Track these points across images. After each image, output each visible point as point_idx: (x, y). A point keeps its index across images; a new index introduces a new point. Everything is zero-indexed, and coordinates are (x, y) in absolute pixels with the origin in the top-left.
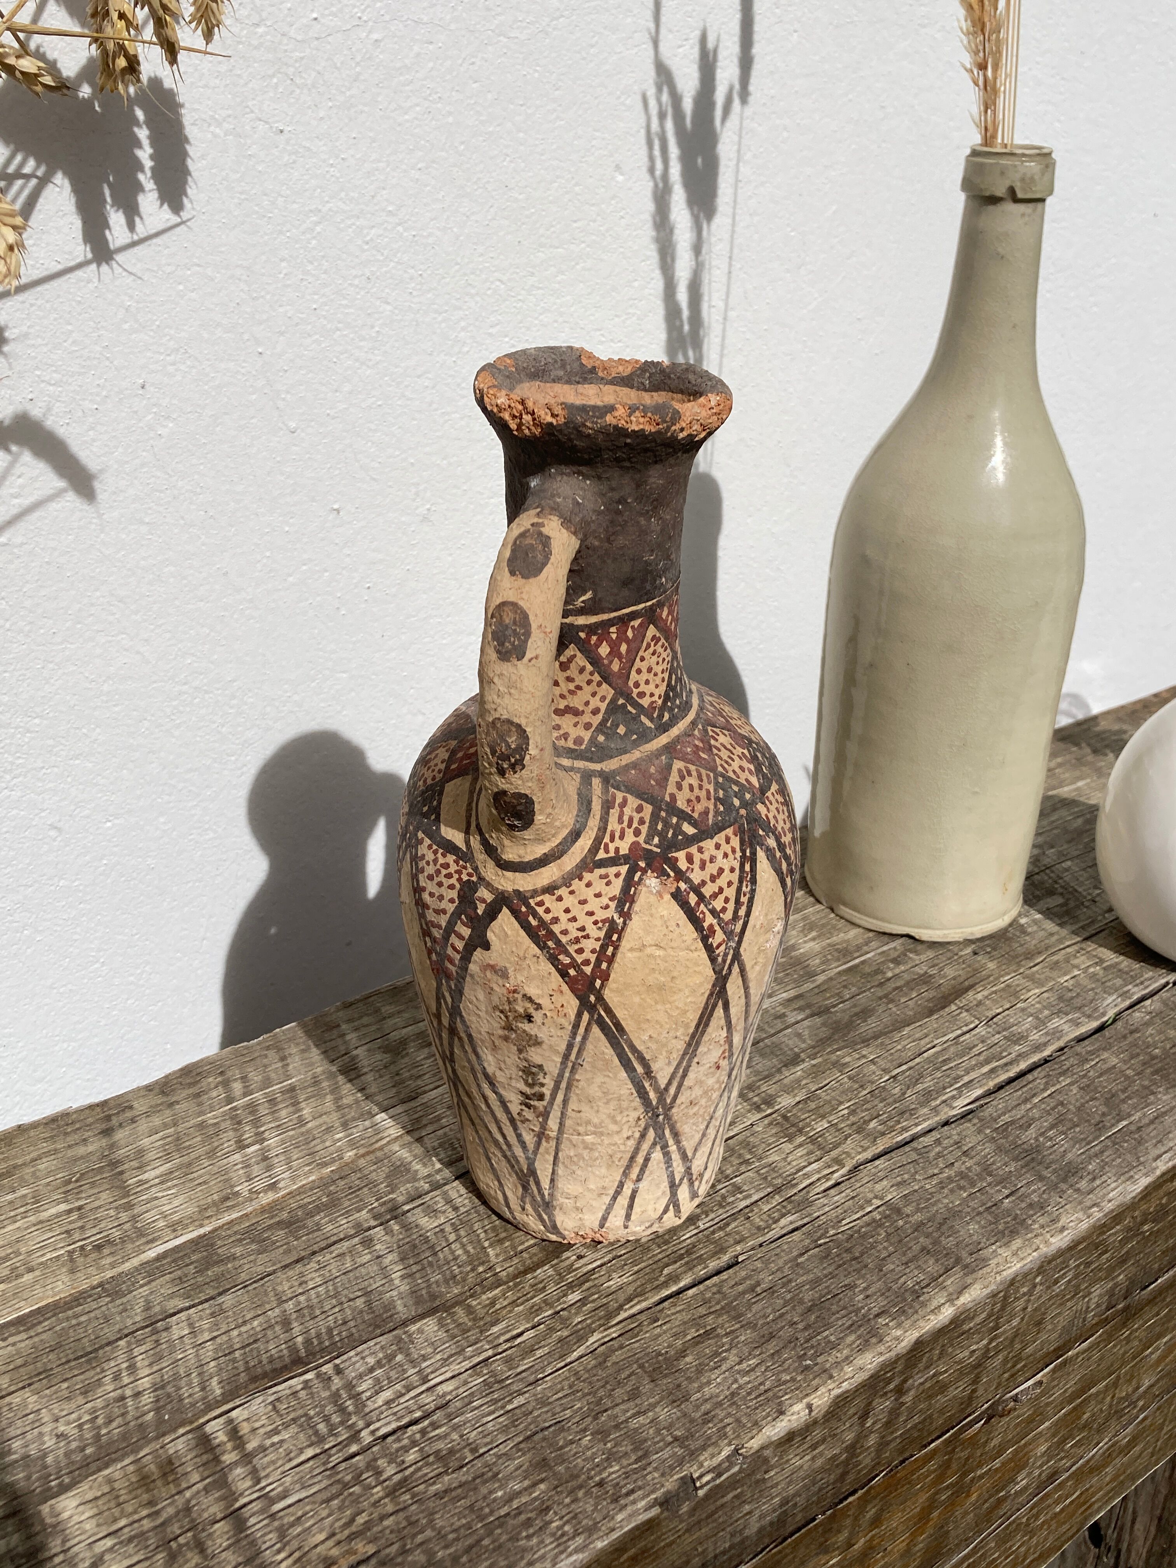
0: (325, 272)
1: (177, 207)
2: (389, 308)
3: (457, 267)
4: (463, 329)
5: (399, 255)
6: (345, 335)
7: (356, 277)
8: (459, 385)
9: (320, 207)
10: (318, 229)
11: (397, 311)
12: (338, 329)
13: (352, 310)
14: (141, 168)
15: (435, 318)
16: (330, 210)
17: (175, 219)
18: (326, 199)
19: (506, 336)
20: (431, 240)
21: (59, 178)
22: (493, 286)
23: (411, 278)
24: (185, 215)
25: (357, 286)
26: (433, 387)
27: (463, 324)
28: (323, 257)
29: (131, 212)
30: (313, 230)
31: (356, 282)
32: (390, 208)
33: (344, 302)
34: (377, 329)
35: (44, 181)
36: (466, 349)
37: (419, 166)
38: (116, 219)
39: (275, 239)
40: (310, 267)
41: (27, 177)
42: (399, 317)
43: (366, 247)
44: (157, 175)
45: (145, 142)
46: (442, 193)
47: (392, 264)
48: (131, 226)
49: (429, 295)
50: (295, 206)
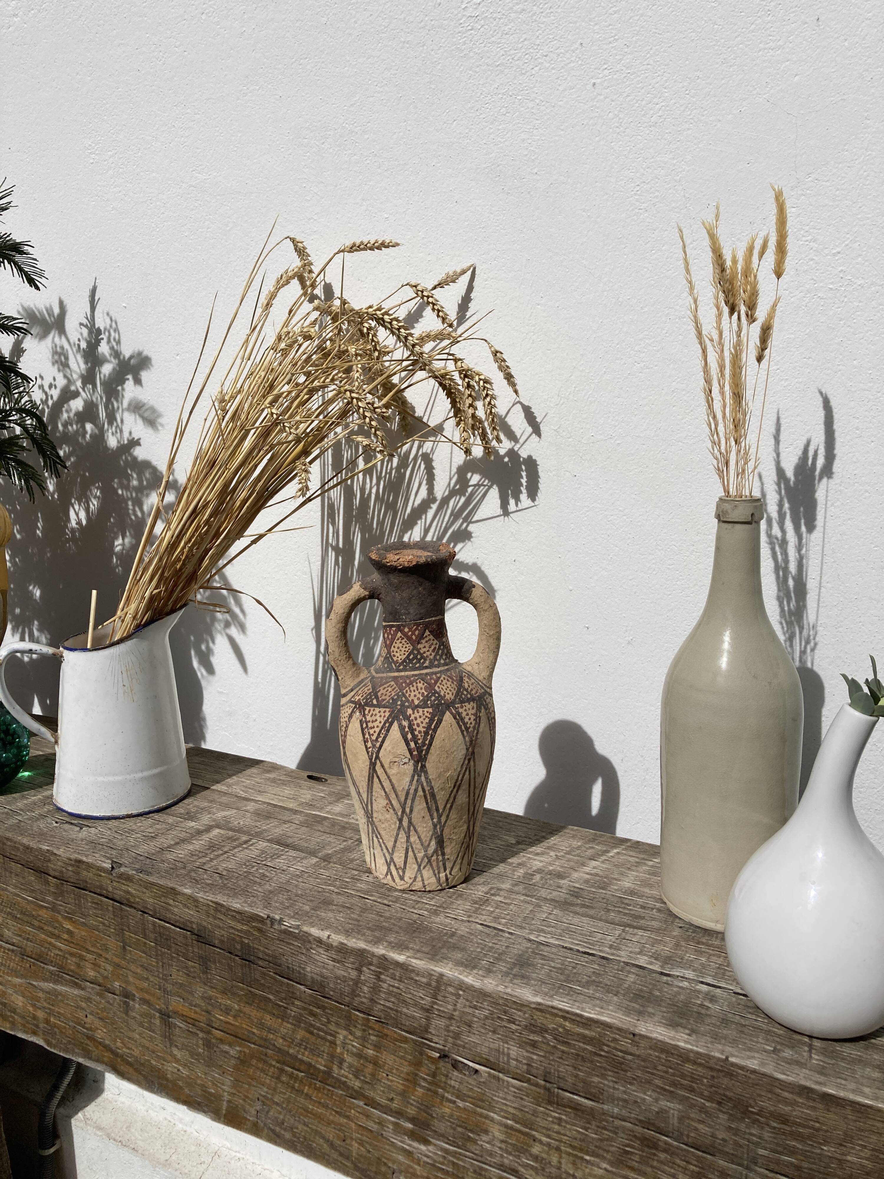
1: (533, 500)
14: (522, 485)
17: (533, 504)
21: (495, 486)
24: (536, 503)
29: (517, 500)
35: (490, 487)
38: (512, 502)
41: (485, 486)
44: (527, 488)
45: (524, 477)
48: (517, 505)
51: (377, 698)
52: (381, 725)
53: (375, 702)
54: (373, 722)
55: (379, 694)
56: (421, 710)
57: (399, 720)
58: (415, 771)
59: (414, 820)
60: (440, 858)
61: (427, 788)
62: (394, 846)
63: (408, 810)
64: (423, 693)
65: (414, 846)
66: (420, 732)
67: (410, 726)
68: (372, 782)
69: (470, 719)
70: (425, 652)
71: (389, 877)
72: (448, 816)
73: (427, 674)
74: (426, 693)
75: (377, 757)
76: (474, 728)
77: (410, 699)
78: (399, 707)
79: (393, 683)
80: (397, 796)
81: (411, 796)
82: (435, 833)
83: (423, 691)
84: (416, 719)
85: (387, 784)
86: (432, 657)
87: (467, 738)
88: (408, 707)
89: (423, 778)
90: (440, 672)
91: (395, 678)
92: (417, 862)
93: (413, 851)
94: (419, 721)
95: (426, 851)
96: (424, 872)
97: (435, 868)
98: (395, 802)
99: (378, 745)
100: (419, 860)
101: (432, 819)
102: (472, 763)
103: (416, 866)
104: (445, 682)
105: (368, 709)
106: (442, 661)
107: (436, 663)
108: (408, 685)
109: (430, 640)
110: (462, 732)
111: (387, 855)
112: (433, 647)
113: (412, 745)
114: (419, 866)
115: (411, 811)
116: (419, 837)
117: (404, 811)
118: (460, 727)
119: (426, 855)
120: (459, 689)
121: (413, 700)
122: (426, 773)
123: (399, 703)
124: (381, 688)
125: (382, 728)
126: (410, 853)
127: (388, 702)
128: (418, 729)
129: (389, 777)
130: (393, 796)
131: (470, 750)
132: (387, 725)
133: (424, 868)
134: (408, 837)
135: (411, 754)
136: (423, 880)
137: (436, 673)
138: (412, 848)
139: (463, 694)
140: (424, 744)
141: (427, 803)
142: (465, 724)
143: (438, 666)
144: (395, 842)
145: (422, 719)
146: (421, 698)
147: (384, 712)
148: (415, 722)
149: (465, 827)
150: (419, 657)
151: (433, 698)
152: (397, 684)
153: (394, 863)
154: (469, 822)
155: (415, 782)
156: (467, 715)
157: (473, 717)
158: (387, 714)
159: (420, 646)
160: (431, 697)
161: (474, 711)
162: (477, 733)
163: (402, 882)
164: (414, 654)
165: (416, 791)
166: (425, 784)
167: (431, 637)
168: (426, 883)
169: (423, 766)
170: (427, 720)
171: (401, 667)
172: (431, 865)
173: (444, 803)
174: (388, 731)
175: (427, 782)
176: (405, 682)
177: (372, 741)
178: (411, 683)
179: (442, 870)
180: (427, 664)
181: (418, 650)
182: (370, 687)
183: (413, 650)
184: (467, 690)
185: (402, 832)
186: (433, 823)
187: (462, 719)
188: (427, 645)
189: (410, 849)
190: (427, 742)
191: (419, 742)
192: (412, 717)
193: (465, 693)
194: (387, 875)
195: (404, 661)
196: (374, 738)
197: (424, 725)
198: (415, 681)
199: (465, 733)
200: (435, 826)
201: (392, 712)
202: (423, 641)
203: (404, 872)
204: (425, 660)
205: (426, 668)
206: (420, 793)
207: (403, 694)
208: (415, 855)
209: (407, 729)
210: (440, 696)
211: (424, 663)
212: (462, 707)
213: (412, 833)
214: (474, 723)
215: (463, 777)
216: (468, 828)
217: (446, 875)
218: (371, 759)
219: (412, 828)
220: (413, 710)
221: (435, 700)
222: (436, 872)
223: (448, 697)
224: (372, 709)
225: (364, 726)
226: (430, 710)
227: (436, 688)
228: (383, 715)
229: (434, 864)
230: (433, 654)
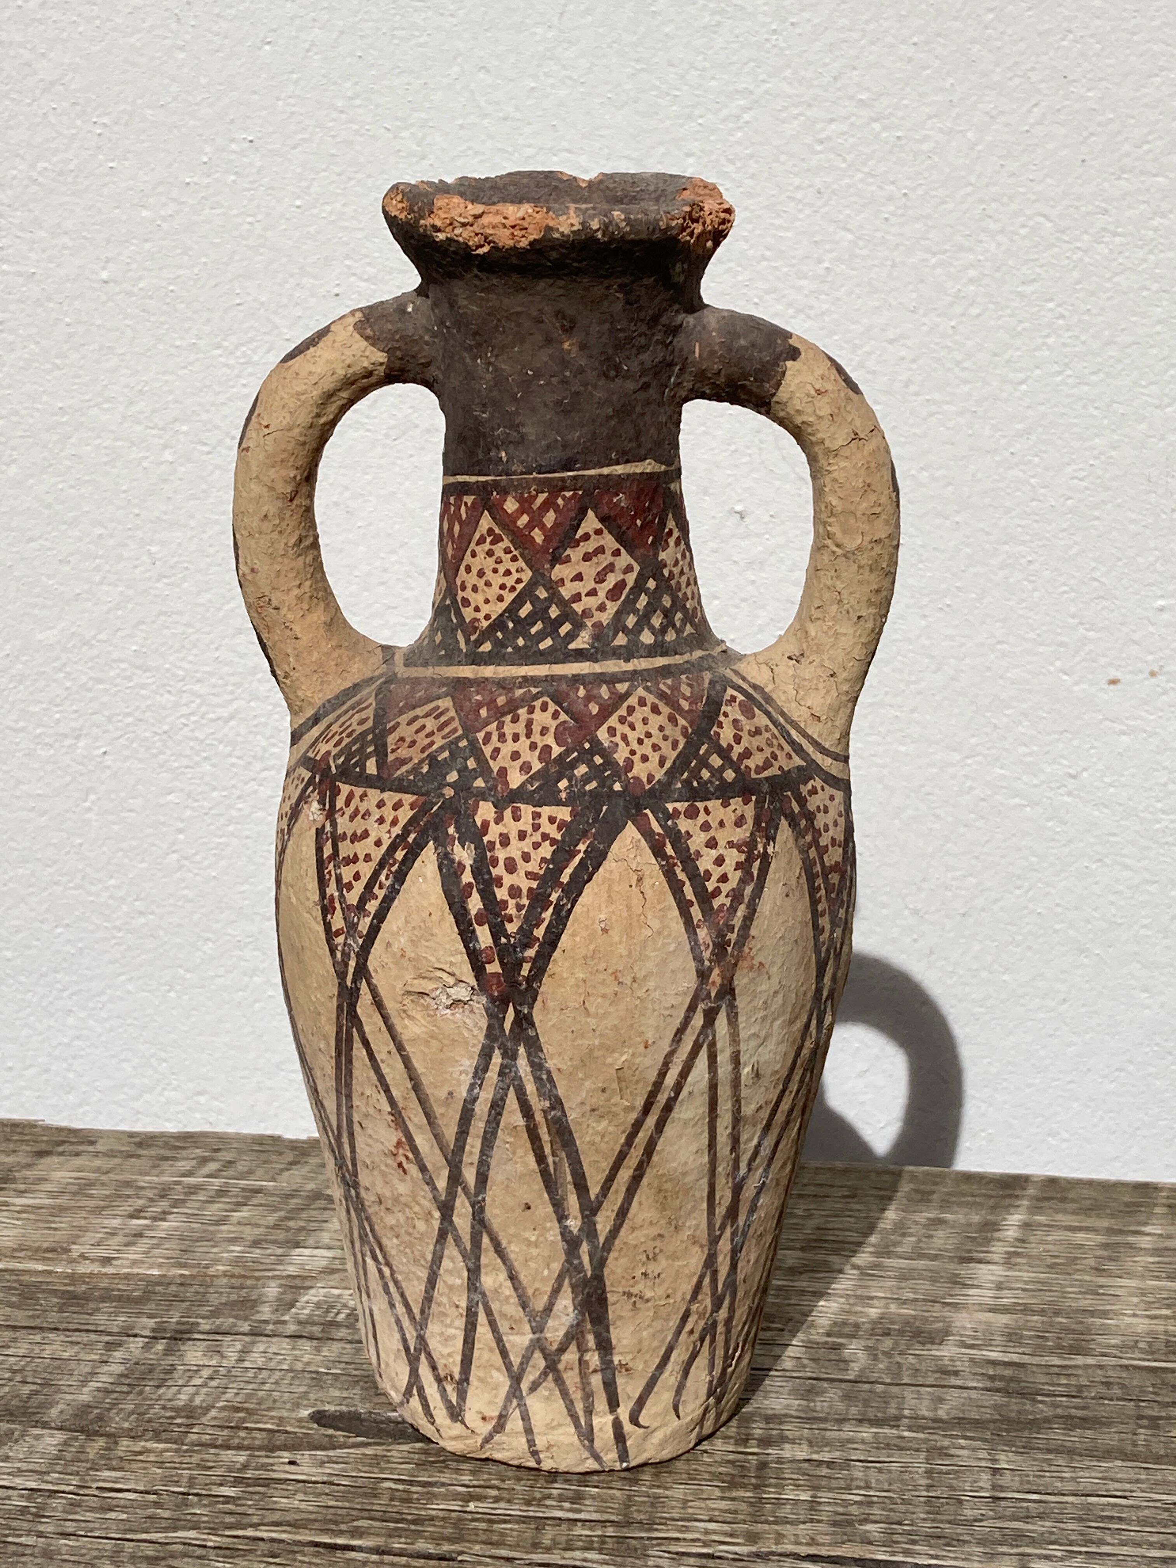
0: (753, 177)
2: (850, 236)
3: (969, 189)
4: (971, 281)
5: (871, 163)
6: (776, 268)
7: (798, 188)
8: (958, 363)
9: (751, 87)
10: (746, 117)
11: (861, 243)
12: (764, 258)
13: (789, 234)
15: (924, 260)
16: (767, 92)
18: (761, 77)
19: (1051, 300)
20: (926, 147)
22: (1031, 223)
23: (890, 198)
25: (800, 201)
26: (914, 361)
27: (972, 273)
28: (751, 156)
30: (738, 118)
31: (799, 195)
32: (862, 97)
33: (777, 222)
34: (826, 265)
36: (975, 311)
37: (915, 40)
39: (681, 125)
40: (730, 168)
42: (865, 252)
43: (819, 148)
46: (951, 80)
47: (860, 176)
49: (918, 226)
50: (713, 83)
51: (381, 753)
52: (378, 854)
53: (371, 767)
54: (355, 838)
55: (391, 739)
56: (526, 810)
57: (442, 841)
58: (493, 1033)
59: (494, 1214)
60: (594, 1359)
61: (538, 1104)
62: (428, 1299)
63: (470, 1175)
64: (547, 749)
65: (495, 1306)
66: (515, 892)
67: (482, 867)
68: (349, 1061)
69: (720, 861)
70: (577, 598)
71: (415, 1402)
72: (623, 1213)
73: (577, 679)
74: (556, 750)
75: (362, 971)
76: (736, 896)
77: (495, 766)
78: (449, 792)
79: (446, 703)
80: (429, 1116)
81: (478, 1126)
82: (571, 1266)
83: (550, 740)
84: (505, 841)
85: (393, 1071)
86: (605, 618)
87: (703, 934)
88: (482, 795)
89: (523, 1065)
90: (632, 676)
91: (460, 685)
92: (508, 1366)
93: (493, 1324)
94: (515, 850)
95: (538, 1329)
96: (534, 1403)
97: (577, 1396)
98: (423, 1141)
99: (364, 925)
100: (516, 1360)
101: (561, 1217)
102: (721, 1023)
103: (503, 1381)
104: (642, 712)
105: (345, 789)
106: (647, 638)
107: (621, 640)
108: (498, 714)
109: (601, 550)
110: (684, 907)
111: (406, 1323)
112: (612, 580)
113: (484, 936)
114: (516, 1379)
115: (482, 1178)
116: (513, 1277)
117: (455, 1179)
118: (676, 888)
119: (539, 1344)
120: (692, 746)
121: (503, 772)
122: (534, 1046)
123: (453, 777)
124: (404, 719)
125: (382, 865)
126: (483, 1330)
127: (416, 770)
128: (508, 880)
129: (400, 1048)
130: (415, 1118)
131: (715, 976)
132: (400, 855)
133: (534, 1387)
134: (474, 1273)
135: (478, 969)
136: (529, 1431)
137: (611, 680)
138: (489, 1313)
139: (704, 763)
140: (526, 938)
141: (540, 1159)
142: (698, 879)
143: (627, 654)
144: (432, 1282)
145: (526, 845)
146: (537, 766)
147: (397, 806)
148: (501, 854)
149: (696, 1260)
150: (554, 612)
151: (581, 770)
152: (459, 708)
153: (429, 1356)
154: (714, 1241)
155: (492, 1074)
156: (712, 844)
157: (733, 857)
158: (405, 815)
159: (559, 571)
160: (573, 765)
161: (742, 834)
162: (749, 919)
163: (458, 1429)
164: (535, 600)
165: (497, 1107)
166: (530, 1088)
167: (609, 541)
168: (540, 1442)
169: (524, 1022)
170: (546, 850)
171: (487, 647)
172: (559, 1381)
173: (606, 1165)
174: (400, 877)
175: (538, 1080)
176: (491, 704)
177: (347, 909)
178: (512, 708)
179: (601, 1403)
180: (582, 642)
181: (553, 587)
182: (370, 713)
183: (532, 585)
184: (725, 753)
185: (451, 1250)
186: (565, 1232)
187: (689, 860)
188: (590, 570)
189: (482, 1318)
190: (539, 932)
191: (511, 928)
192: (493, 834)
193: (716, 761)
194: (408, 1393)
195: (499, 624)
196: (353, 898)
197: (533, 866)
198: (528, 702)
199: (696, 912)
200: (572, 1244)
201: (422, 810)
202: (575, 554)
203: (462, 1395)
204: (578, 626)
205: (580, 655)
206: (513, 1116)
207: (473, 743)
208: (499, 1341)
209: (467, 877)
210: (609, 762)
211: (571, 636)
212: (692, 814)
213: (488, 1257)
214: (735, 877)
215: (684, 1074)
216: (710, 1262)
217: (617, 1425)
218: (341, 975)
219: (486, 1240)
220: (499, 807)
221: (586, 779)
222: (579, 1407)
223: (640, 770)
224: (358, 791)
225: (327, 851)
226: (564, 814)
227: (602, 734)
228: (389, 813)
229: (571, 1378)
230: (612, 607)
